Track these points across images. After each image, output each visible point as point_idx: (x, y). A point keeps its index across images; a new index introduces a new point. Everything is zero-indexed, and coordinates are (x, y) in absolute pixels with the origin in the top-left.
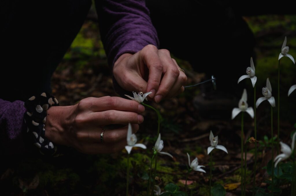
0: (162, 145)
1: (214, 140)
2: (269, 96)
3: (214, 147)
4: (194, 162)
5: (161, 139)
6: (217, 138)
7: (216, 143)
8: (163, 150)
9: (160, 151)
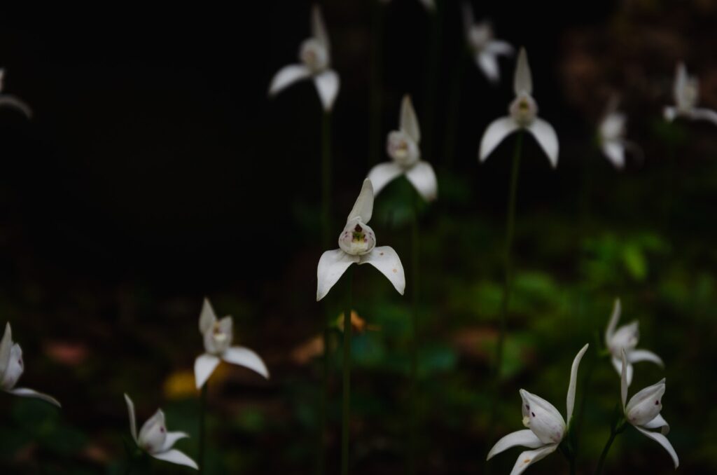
0: (20, 362)
1: (217, 331)
2: (410, 161)
3: (219, 355)
4: (150, 427)
5: (16, 339)
6: (227, 323)
7: (224, 343)
8: (22, 382)
9: (11, 386)
